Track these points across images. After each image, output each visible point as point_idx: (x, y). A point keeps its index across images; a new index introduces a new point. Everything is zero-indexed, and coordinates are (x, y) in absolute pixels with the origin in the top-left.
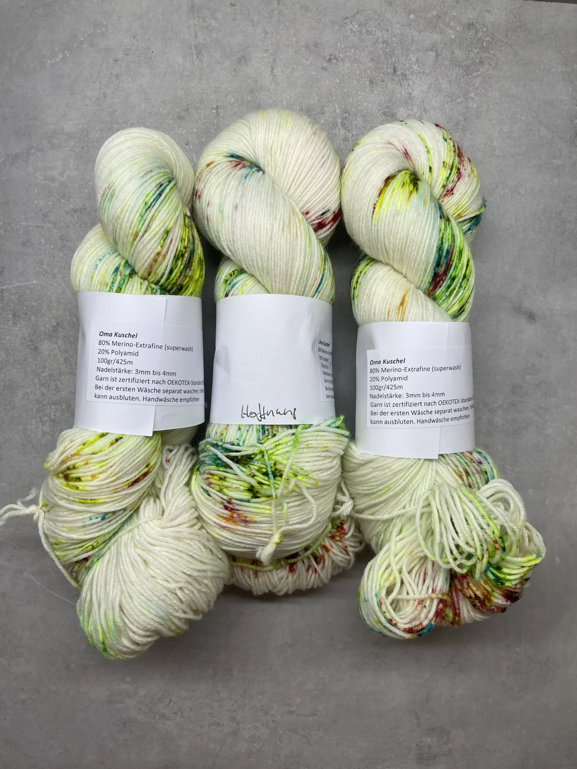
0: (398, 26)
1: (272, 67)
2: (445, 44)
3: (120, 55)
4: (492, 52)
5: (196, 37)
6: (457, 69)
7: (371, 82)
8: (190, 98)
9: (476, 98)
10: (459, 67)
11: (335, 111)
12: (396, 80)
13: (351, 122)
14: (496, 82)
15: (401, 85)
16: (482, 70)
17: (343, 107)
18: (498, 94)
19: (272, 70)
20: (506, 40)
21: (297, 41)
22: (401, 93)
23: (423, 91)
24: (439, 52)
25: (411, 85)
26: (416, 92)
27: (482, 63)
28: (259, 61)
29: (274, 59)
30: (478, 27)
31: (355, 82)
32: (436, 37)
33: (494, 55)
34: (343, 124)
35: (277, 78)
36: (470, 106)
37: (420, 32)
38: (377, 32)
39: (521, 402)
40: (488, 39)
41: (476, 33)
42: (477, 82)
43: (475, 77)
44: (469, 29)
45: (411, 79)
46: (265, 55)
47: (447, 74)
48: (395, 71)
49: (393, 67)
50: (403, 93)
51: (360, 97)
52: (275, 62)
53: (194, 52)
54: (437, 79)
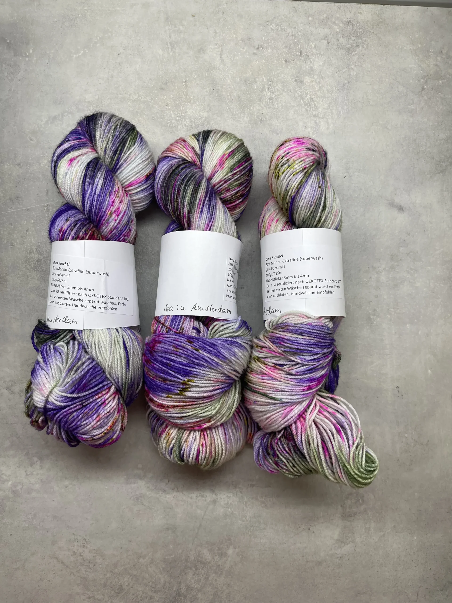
0: (301, 25)
1: (221, 54)
2: (333, 35)
3: (121, 50)
4: (364, 39)
5: (170, 37)
6: (342, 51)
7: (286, 61)
8: (168, 76)
9: (355, 69)
10: (343, 49)
11: (263, 80)
12: (302, 59)
13: (274, 87)
14: (368, 58)
15: (306, 62)
16: (358, 50)
17: (268, 78)
18: (369, 66)
19: (221, 56)
20: (372, 31)
21: (236, 37)
22: (306, 67)
23: (320, 66)
24: (329, 41)
25: (312, 62)
26: (316, 66)
27: (357, 46)
28: (211, 50)
29: (222, 49)
30: (354, 23)
31: (275, 61)
32: (327, 31)
33: (365, 41)
34: (269, 89)
35: (224, 61)
36: (352, 74)
37: (316, 28)
38: (288, 29)
39: (398, 266)
40: (361, 30)
41: (353, 27)
42: (355, 58)
43: (353, 55)
44: (348, 25)
45: (312, 58)
46: (216, 47)
47: (335, 54)
48: (301, 54)
49: (299, 51)
50: (307, 67)
51: (279, 71)
52: (222, 51)
53: (169, 46)
54: (329, 58)
